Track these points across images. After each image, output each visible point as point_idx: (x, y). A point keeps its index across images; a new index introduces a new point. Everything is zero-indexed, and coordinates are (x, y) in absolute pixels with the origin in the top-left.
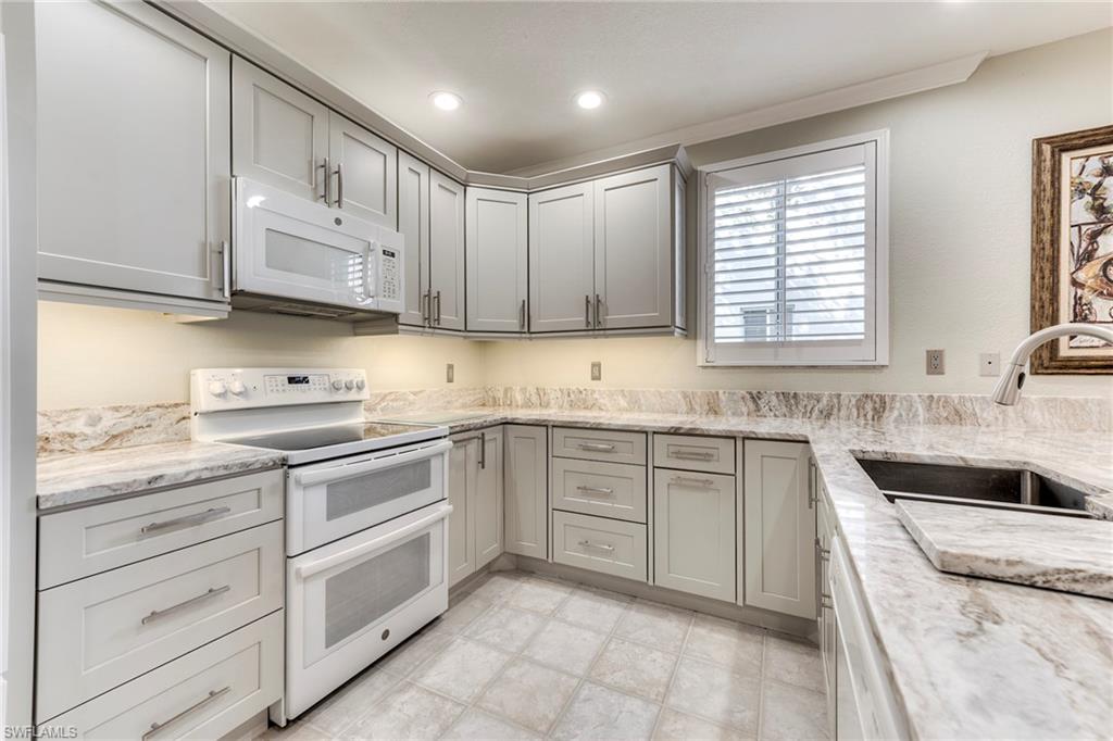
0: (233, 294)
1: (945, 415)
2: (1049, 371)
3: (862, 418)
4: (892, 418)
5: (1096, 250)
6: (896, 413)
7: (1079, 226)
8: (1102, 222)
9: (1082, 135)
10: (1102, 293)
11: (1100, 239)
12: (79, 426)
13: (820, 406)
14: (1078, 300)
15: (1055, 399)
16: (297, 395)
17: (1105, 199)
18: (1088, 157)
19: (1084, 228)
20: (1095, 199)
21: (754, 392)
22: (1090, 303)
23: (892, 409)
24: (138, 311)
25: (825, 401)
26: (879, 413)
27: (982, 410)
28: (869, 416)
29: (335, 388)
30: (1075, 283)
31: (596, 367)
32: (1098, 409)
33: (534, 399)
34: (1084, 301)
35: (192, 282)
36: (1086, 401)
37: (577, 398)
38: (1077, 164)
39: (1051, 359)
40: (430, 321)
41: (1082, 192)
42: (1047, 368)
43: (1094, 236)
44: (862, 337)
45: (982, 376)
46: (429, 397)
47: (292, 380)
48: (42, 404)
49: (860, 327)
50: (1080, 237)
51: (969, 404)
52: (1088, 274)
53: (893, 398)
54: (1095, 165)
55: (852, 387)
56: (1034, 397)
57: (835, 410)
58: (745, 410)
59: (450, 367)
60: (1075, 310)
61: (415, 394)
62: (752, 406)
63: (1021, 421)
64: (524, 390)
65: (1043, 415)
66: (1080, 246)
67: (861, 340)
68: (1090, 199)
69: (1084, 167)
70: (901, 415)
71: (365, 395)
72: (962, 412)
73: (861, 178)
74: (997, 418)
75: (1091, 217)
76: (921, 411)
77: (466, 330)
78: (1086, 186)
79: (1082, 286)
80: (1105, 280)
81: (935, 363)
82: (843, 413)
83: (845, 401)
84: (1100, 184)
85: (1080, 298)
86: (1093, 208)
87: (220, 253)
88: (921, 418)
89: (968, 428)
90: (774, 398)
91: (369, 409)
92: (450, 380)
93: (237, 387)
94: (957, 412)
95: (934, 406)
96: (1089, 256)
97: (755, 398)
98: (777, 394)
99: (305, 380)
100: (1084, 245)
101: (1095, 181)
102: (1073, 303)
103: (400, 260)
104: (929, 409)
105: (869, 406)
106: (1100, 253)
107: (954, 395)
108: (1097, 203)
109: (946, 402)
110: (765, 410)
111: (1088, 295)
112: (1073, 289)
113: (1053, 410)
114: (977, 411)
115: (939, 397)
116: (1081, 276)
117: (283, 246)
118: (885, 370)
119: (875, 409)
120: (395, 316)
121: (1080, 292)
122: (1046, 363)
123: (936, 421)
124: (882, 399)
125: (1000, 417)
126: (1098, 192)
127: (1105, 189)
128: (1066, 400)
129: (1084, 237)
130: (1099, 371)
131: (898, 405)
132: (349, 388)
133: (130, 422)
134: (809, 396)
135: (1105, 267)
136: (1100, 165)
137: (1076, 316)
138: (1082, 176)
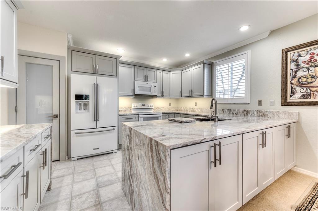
0: (135, 94)
1: (261, 115)
2: (285, 105)
3: (244, 115)
4: (250, 115)
5: (297, 75)
6: (251, 114)
7: (292, 70)
8: (298, 68)
9: (293, 47)
10: (298, 86)
11: (298, 73)
12: (122, 109)
13: (235, 112)
14: (292, 88)
15: (286, 112)
16: (143, 107)
17: (299, 63)
18: (294, 53)
19: (294, 70)
20: (296, 63)
21: (223, 109)
22: (295, 88)
23: (250, 113)
24: (126, 97)
25: (236, 111)
26: (247, 114)
27: (269, 114)
28: (245, 115)
29: (148, 106)
30: (291, 83)
31: (196, 103)
32: (296, 114)
33: (185, 110)
34: (294, 88)
35: (131, 94)
36: (293, 112)
37: (192, 109)
38: (292, 55)
39: (285, 102)
40: (163, 96)
41: (293, 61)
42: (284, 104)
43: (296, 72)
44: (244, 97)
45: (270, 106)
46: (165, 109)
47: (143, 105)
48: (119, 107)
49: (244, 95)
50: (293, 72)
51: (266, 112)
52: (295, 81)
53: (250, 110)
54: (296, 54)
55: (242, 108)
56: (281, 111)
57: (238, 113)
58: (221, 113)
59: (170, 103)
60: (291, 90)
61: (162, 108)
62: (223, 112)
63: (278, 117)
64: (184, 108)
65: (283, 115)
66: (293, 74)
67: (244, 98)
68: (295, 63)
69: (293, 55)
70: (252, 115)
71: (153, 108)
72: (264, 114)
73: (244, 62)
74: (272, 116)
75: (295, 67)
76: (256, 114)
77: (170, 97)
78: (294, 60)
79: (293, 84)
80: (299, 83)
81: (260, 103)
82: (240, 114)
83: (240, 111)
84: (297, 59)
85: (293, 87)
86: (296, 65)
87: (133, 90)
88: (256, 115)
89: (266, 118)
90: (227, 110)
91: (154, 110)
92: (170, 106)
93: (136, 106)
94: (263, 114)
95: (259, 113)
96: (295, 77)
97: (223, 110)
98: (227, 109)
99: (144, 105)
100: (294, 74)
101: (296, 58)
102: (291, 88)
103: (157, 87)
104: (257, 113)
105: (245, 112)
106: (298, 76)
107: (263, 110)
108: (297, 64)
109: (261, 112)
110: (225, 113)
111: (294, 86)
112: (291, 85)
113: (285, 114)
114: (268, 114)
115: (260, 111)
116: (293, 82)
117: (142, 88)
118: (249, 105)
119: (246, 113)
120: (156, 95)
121: (293, 86)
122: (284, 103)
123: (259, 116)
124: (248, 111)
125: (273, 116)
126: (297, 61)
127: (299, 60)
128: (288, 112)
129: (294, 72)
130: (297, 105)
131: (251, 112)
132: (150, 106)
133: (126, 109)
134: (233, 110)
135: (299, 80)
136: (297, 54)
137: (292, 91)
138: (293, 57)
